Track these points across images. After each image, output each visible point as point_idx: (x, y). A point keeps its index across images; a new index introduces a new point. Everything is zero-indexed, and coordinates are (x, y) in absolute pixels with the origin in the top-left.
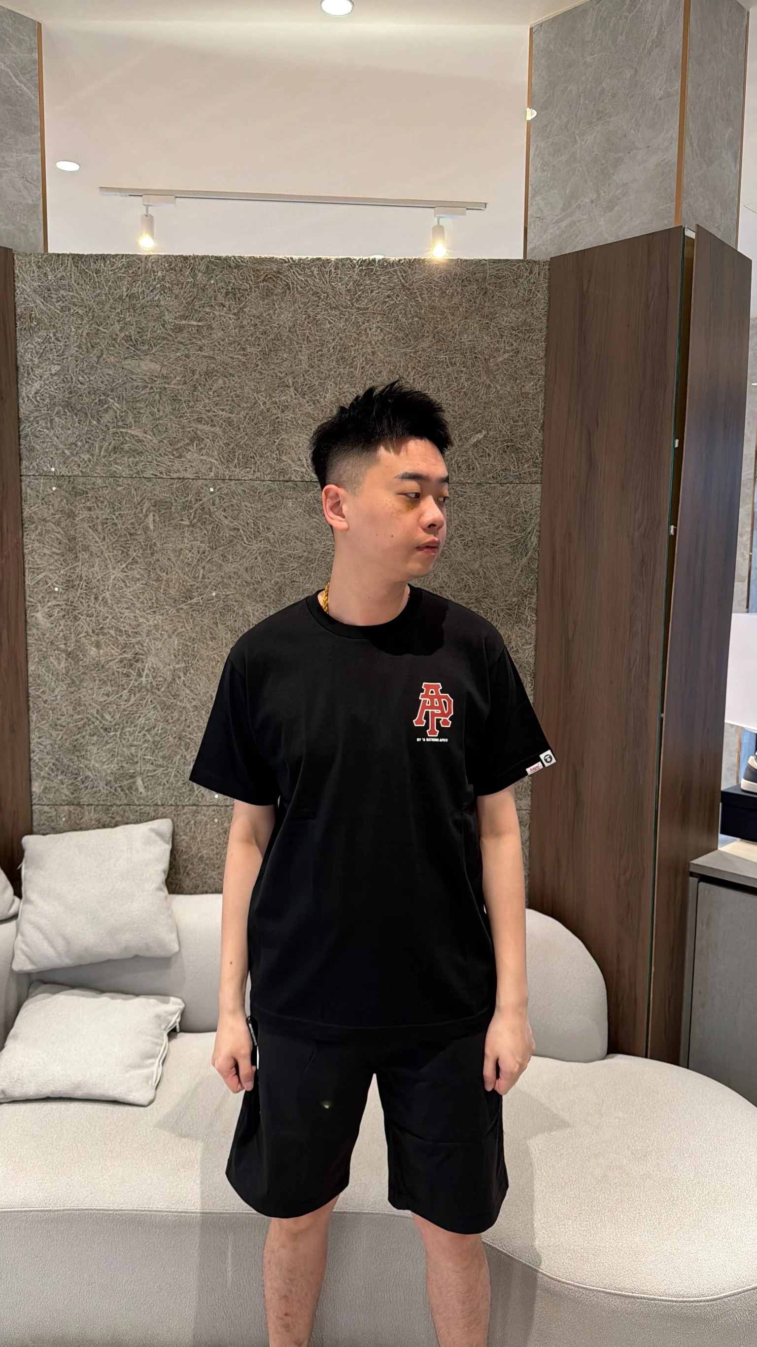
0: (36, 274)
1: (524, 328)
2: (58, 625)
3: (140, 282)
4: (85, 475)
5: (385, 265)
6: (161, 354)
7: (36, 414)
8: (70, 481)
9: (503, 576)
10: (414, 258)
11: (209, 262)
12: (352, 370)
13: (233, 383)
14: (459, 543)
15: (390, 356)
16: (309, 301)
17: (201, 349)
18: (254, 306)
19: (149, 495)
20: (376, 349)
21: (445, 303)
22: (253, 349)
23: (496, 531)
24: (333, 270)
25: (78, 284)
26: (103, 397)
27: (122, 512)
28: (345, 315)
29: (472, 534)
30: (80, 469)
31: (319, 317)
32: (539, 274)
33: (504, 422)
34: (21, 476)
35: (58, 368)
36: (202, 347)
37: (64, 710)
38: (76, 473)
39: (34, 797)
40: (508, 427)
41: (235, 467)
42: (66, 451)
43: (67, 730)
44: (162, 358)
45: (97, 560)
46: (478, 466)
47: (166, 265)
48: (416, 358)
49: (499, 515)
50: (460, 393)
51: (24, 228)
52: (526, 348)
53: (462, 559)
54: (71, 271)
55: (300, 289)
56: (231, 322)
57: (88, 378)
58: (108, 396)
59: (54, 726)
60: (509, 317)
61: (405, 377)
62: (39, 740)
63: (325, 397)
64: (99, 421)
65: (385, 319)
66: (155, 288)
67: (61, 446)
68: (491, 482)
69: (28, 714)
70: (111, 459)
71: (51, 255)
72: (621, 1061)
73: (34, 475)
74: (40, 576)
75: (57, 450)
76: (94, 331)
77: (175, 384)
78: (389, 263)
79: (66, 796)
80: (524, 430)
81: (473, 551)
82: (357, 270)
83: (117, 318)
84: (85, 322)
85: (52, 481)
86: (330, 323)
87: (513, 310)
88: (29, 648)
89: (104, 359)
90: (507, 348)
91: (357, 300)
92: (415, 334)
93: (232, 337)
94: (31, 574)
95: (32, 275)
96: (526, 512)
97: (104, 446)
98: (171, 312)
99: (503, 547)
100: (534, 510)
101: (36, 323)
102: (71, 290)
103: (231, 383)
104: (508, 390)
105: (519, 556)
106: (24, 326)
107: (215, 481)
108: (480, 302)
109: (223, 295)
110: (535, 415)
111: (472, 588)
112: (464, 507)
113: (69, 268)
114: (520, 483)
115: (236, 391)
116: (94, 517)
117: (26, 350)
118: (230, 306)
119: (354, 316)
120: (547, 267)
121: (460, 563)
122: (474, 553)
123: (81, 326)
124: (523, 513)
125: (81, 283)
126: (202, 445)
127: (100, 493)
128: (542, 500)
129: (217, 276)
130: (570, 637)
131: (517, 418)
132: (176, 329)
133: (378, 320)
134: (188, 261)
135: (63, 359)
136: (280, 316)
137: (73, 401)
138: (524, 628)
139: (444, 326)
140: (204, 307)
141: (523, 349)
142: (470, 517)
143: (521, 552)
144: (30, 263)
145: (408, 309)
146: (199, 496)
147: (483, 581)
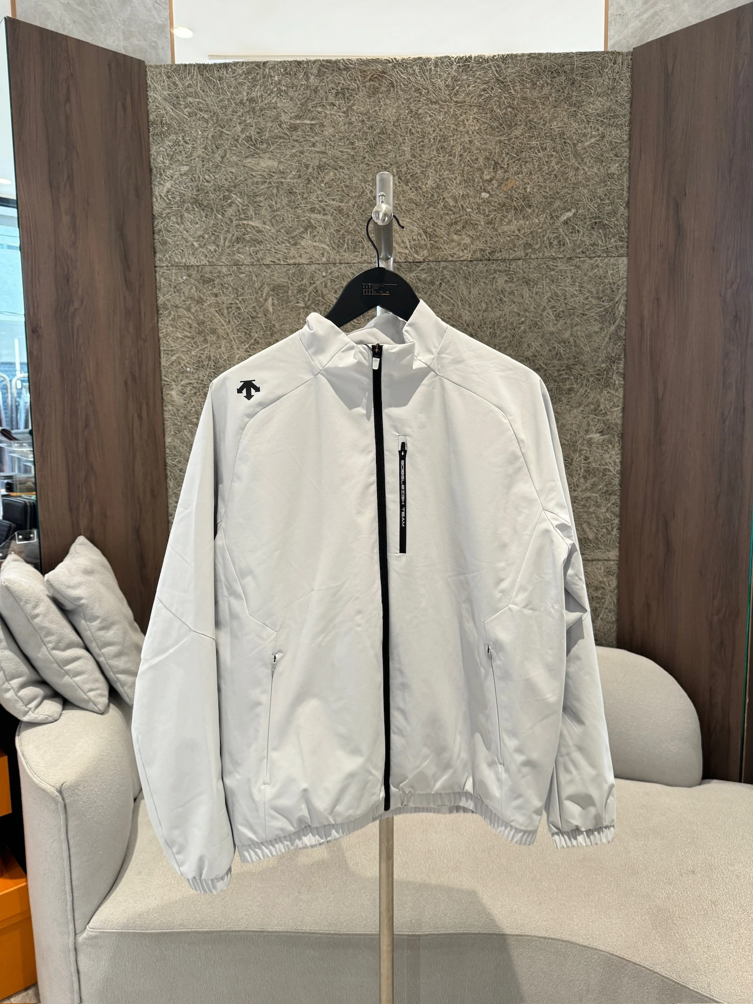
0: (166, 84)
1: (609, 114)
2: (190, 402)
3: (259, 86)
4: (211, 264)
5: (481, 61)
6: (278, 151)
7: (168, 211)
8: (198, 270)
9: (592, 343)
10: (507, 53)
11: (320, 66)
12: (450, 158)
13: (343, 175)
14: (551, 313)
15: (485, 144)
16: (411, 97)
17: (314, 145)
18: (362, 104)
19: (269, 280)
20: (473, 138)
21: (536, 94)
22: (360, 143)
23: (586, 302)
24: (433, 68)
25: (204, 91)
26: (227, 193)
27: (245, 297)
28: (444, 109)
29: (564, 305)
30: (208, 259)
31: (420, 111)
32: (622, 64)
33: (591, 199)
34: (155, 267)
35: (185, 169)
36: (314, 144)
38: (203, 263)
40: (596, 206)
41: (345, 251)
42: (196, 244)
44: (278, 155)
45: (223, 342)
46: (568, 241)
47: (282, 70)
48: (510, 145)
49: (589, 287)
50: (550, 175)
51: (154, 44)
52: (610, 132)
53: (553, 329)
54: (196, 79)
55: (403, 86)
56: (340, 119)
57: (214, 176)
58: (231, 192)
60: (596, 105)
61: (500, 162)
63: (427, 184)
64: (223, 215)
65: (481, 111)
66: (272, 92)
67: (191, 239)
68: (580, 256)
69: (166, 481)
70: (234, 249)
71: (179, 66)
72: (716, 787)
73: (167, 266)
74: (174, 358)
75: (187, 242)
76: (219, 133)
77: (291, 178)
78: (484, 59)
80: (610, 208)
81: (564, 321)
82: (455, 67)
83: (239, 121)
84: (210, 125)
85: (183, 271)
86: (430, 116)
87: (599, 98)
88: (165, 423)
89: (227, 159)
90: (593, 133)
91: (455, 95)
92: (508, 123)
93: (342, 133)
94: (166, 356)
95: (162, 84)
96: (613, 283)
97: (228, 238)
98: (286, 113)
99: (593, 316)
100: (620, 281)
101: (166, 128)
102: (197, 97)
103: (341, 174)
104: (595, 171)
105: (607, 324)
106: (156, 132)
107: (327, 265)
108: (569, 92)
109: (333, 95)
110: (620, 194)
111: (563, 356)
112: (555, 280)
113: (195, 77)
114: (608, 256)
115: (345, 182)
116: (221, 302)
117: (158, 153)
118: (339, 105)
119: (452, 110)
120: (630, 57)
121: (552, 333)
122: (566, 323)
123: (207, 129)
124: (611, 284)
125: (206, 90)
126: (316, 233)
127: (225, 280)
128: (628, 271)
129: (327, 78)
130: (660, 397)
131: (604, 197)
132: (291, 128)
133: (475, 112)
134: (301, 65)
135: (191, 160)
136: (385, 112)
137: (200, 197)
138: (613, 392)
139: (535, 115)
140: (316, 107)
141: (608, 134)
142: (561, 289)
143: (610, 321)
144: (160, 73)
145: (502, 101)
146: (313, 280)
147: (574, 349)
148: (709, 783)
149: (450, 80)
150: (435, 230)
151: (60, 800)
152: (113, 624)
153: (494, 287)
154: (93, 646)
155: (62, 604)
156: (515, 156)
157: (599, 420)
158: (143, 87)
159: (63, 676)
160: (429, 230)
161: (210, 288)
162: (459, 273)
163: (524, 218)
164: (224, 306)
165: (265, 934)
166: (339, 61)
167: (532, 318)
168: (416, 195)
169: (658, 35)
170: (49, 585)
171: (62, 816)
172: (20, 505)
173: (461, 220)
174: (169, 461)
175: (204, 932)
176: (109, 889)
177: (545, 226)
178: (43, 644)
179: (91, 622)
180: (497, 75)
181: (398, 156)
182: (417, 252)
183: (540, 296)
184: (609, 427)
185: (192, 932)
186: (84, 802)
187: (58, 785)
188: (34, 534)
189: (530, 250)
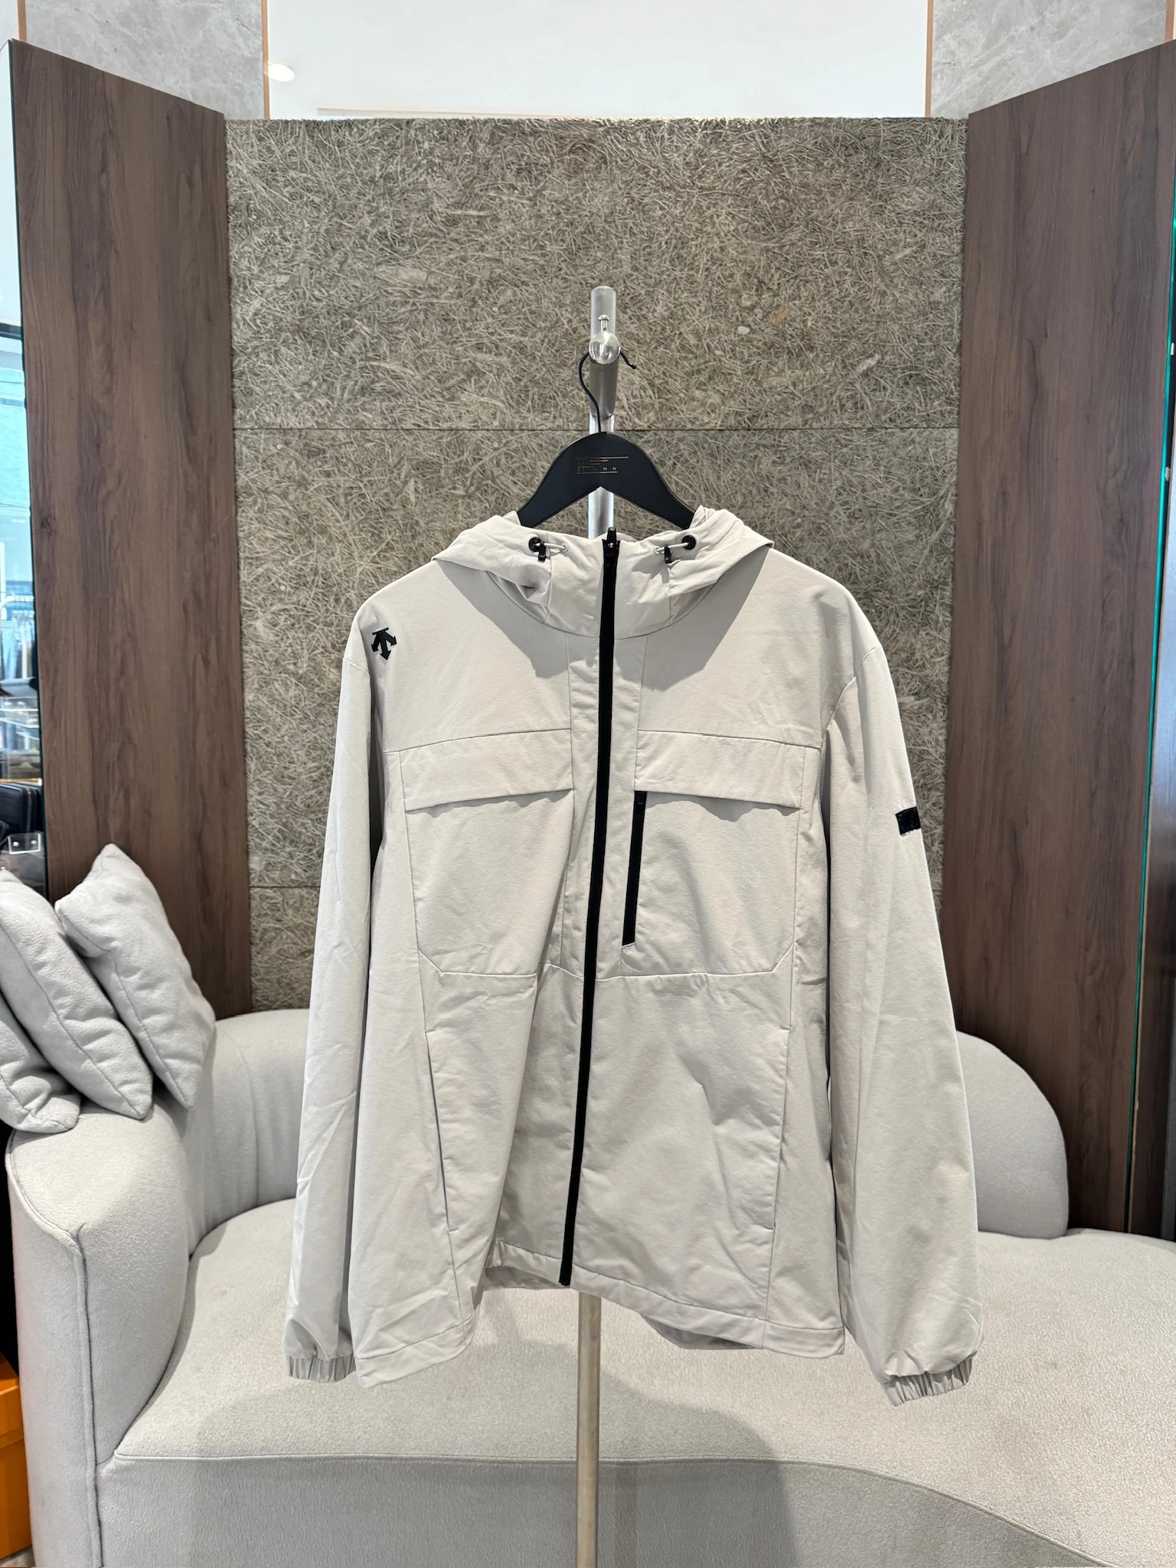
0: (256, 149)
1: (932, 213)
2: (285, 639)
3: (399, 157)
4: (322, 427)
5: (739, 127)
6: (428, 256)
7: (256, 343)
8: (301, 435)
9: (904, 558)
10: (778, 117)
11: (494, 128)
12: (691, 272)
13: (527, 294)
14: (842, 512)
15: (745, 252)
16: (633, 179)
17: (482, 248)
18: (557, 187)
19: (410, 452)
20: (727, 243)
21: (822, 179)
22: (554, 247)
23: (895, 496)
24: (666, 136)
25: (314, 162)
26: (347, 319)
27: (372, 479)
28: (682, 197)
29: (861, 500)
30: (315, 419)
31: (646, 200)
32: (952, 138)
33: (904, 340)
34: (234, 429)
35: (284, 279)
36: (483, 246)
37: (294, 756)
38: (309, 424)
39: (253, 875)
40: (912, 350)
41: (529, 411)
42: (298, 396)
43: (298, 783)
44: (428, 262)
45: (338, 546)
46: (869, 404)
47: (436, 132)
48: (782, 255)
49: (899, 473)
50: (843, 303)
51: (238, 88)
52: (934, 239)
53: (845, 536)
54: (303, 144)
55: (620, 163)
56: (524, 210)
57: (327, 292)
58: (354, 316)
59: (280, 778)
60: (912, 199)
61: (766, 281)
62: (258, 798)
63: (655, 311)
64: (341, 351)
65: (738, 203)
66: (419, 166)
67: (290, 387)
68: (887, 426)
69: (245, 761)
70: (357, 404)
71: (276, 122)
72: (1089, 1238)
73: (252, 429)
74: (260, 570)
75: (284, 392)
76: (336, 227)
77: (446, 298)
78: (744, 125)
79: (295, 872)
80: (933, 353)
81: (862, 524)
82: (699, 135)
83: (368, 208)
84: (323, 214)
85: (277, 436)
86: (662, 208)
87: (917, 188)
88: (245, 670)
89: (349, 266)
90: (908, 240)
91: (700, 177)
92: (780, 222)
93: (526, 230)
94: (247, 567)
95: (250, 150)
96: (937, 467)
97: (348, 387)
98: (441, 198)
99: (905, 518)
100: (948, 465)
101: (255, 217)
102: (304, 170)
103: (524, 294)
104: (911, 298)
105: (926, 530)
106: (239, 222)
107: (500, 432)
108: (871, 177)
109: (513, 173)
110: (949, 333)
111: (859, 576)
112: (849, 462)
113: (301, 140)
114: (928, 427)
115: (530, 305)
116: (335, 485)
117: (242, 255)
118: (523, 189)
119: (695, 199)
120: (964, 127)
121: (843, 542)
122: (864, 527)
123: (317, 220)
124: (933, 469)
125: (317, 160)
126: (484, 382)
127: (342, 451)
128: (960, 448)
129: (505, 147)
130: (1006, 640)
131: (923, 337)
132: (448, 221)
133: (729, 203)
134: (465, 126)
135: (293, 266)
136: (593, 200)
137: (306, 324)
138: (933, 633)
139: (821, 211)
140: (487, 190)
141: (931, 241)
142: (857, 476)
143: (931, 525)
144: (247, 133)
145: (770, 188)
146: (478, 454)
147: (876, 567)
148: (1079, 1233)
149: (691, 154)
150: (667, 382)
151: (78, 1251)
152: (161, 980)
153: (756, 471)
154: (130, 1015)
155: (82, 948)
156: (791, 272)
157: (913, 676)
158: (220, 154)
159: (82, 1060)
160: (657, 382)
161: (319, 463)
162: (704, 448)
163: (802, 366)
164: (341, 491)
165: (396, 1462)
166: (523, 122)
167: (813, 519)
168: (639, 328)
169: (1006, 95)
170: (62, 918)
171: (79, 1278)
172: (17, 794)
173: (706, 367)
174: (249, 730)
175: (299, 1460)
176: (150, 1394)
177: (834, 378)
178: (51, 1010)
179: (127, 977)
180: (763, 149)
181: (611, 268)
182: (639, 415)
183: (825, 486)
184: (928, 686)
185: (281, 1459)
186: (114, 1256)
187: (74, 1229)
188: (37, 840)
189: (811, 416)
